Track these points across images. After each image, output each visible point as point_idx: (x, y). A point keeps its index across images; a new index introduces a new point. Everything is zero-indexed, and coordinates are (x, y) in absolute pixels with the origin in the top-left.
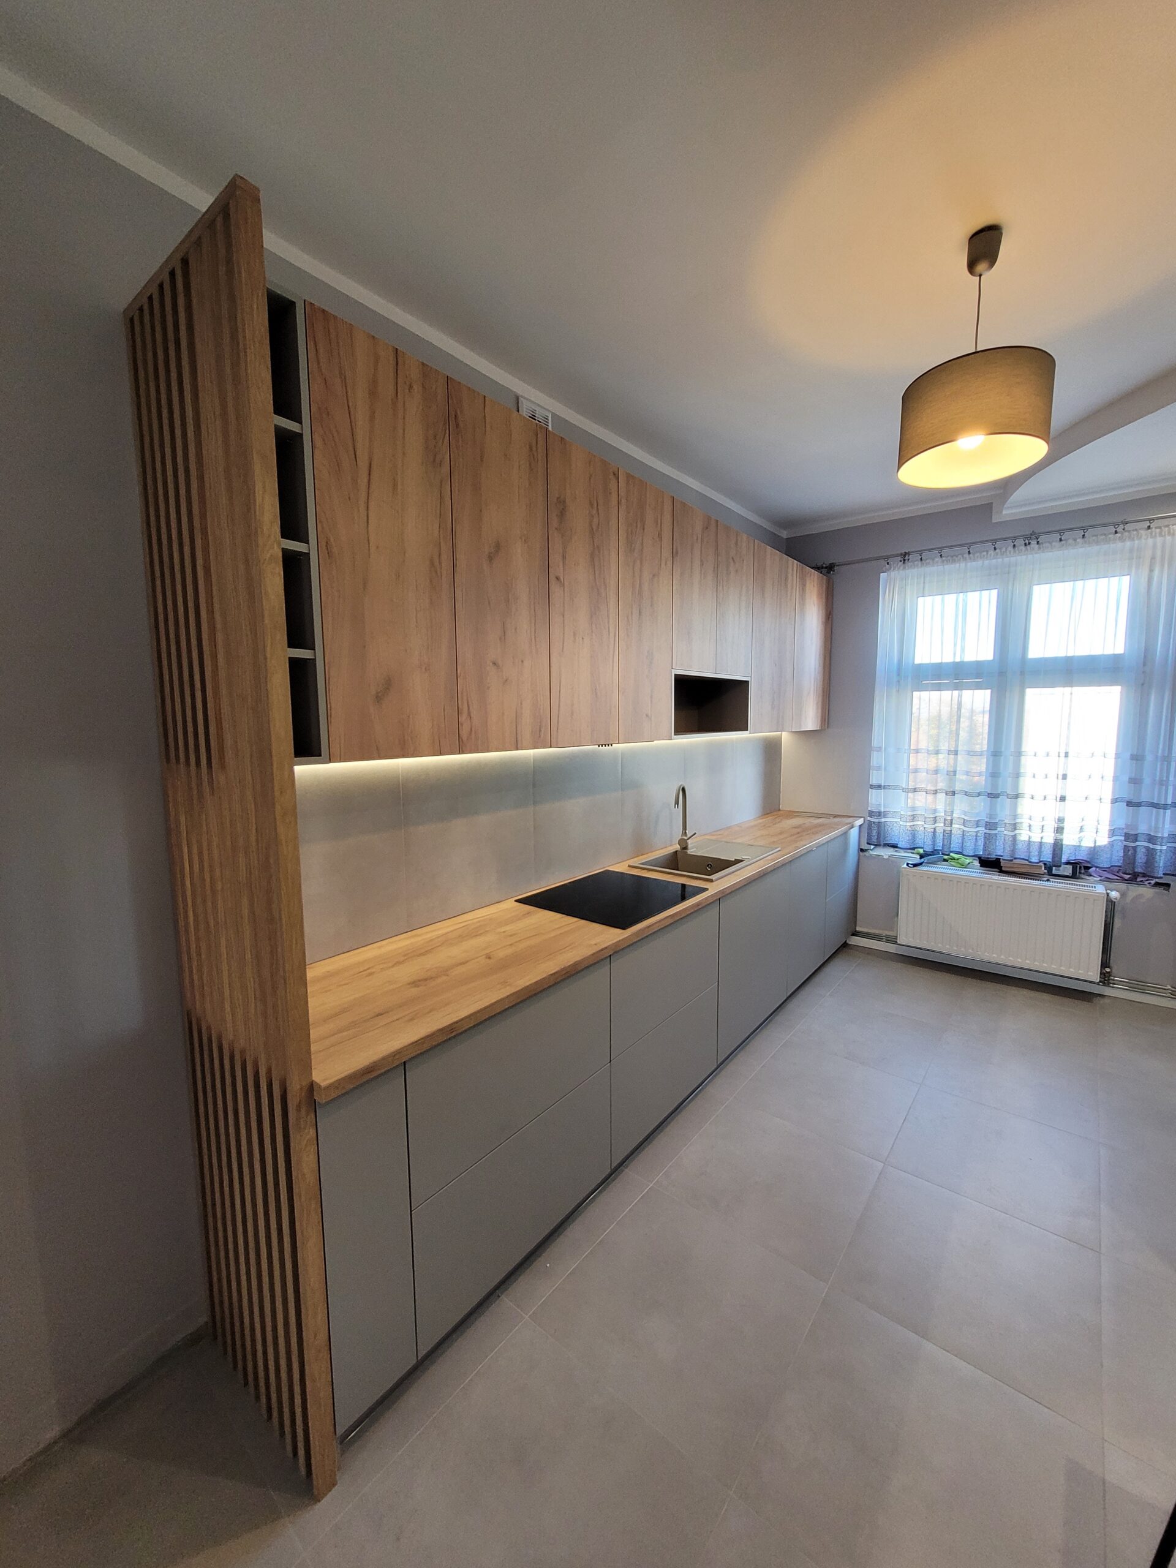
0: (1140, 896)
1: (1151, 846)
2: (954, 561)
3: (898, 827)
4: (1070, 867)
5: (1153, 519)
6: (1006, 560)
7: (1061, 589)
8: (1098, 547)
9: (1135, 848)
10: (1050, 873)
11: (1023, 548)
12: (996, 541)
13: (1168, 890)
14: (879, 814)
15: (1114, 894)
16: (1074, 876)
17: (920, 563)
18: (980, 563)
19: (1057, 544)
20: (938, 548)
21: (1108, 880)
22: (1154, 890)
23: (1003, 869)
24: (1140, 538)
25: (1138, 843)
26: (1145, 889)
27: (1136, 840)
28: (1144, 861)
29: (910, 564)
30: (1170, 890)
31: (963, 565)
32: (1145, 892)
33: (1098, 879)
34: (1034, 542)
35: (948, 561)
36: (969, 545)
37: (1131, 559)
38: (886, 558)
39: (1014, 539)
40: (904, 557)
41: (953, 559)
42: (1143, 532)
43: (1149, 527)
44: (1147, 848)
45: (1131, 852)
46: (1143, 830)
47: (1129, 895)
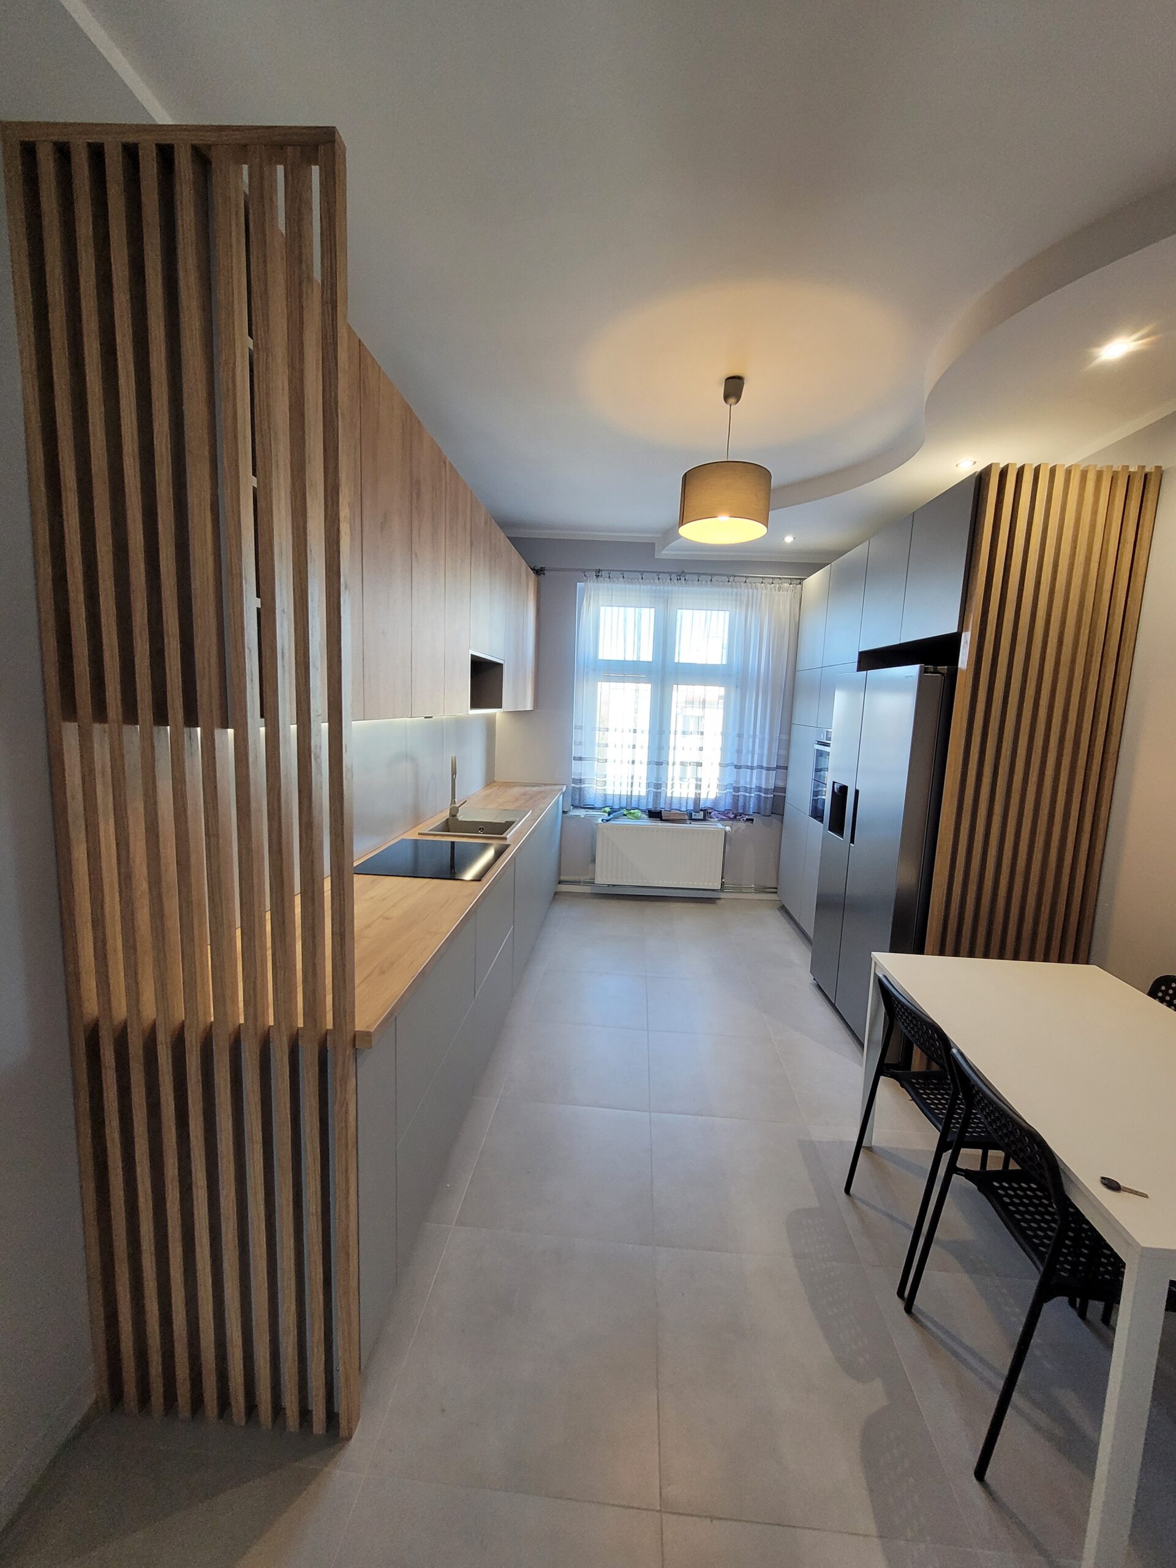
0: (740, 828)
1: (748, 794)
2: (632, 583)
3: (594, 791)
4: (702, 813)
5: (748, 577)
6: (666, 588)
7: (700, 614)
8: (719, 589)
9: (738, 796)
10: (691, 819)
11: (676, 581)
12: (660, 573)
13: (752, 823)
14: (580, 781)
15: (728, 828)
16: (704, 819)
17: (608, 579)
18: (649, 587)
19: (696, 583)
20: (621, 571)
21: (722, 819)
22: (746, 824)
23: (663, 818)
24: (741, 588)
25: (740, 793)
26: (742, 823)
27: (739, 791)
28: (742, 805)
29: (602, 579)
31: (638, 586)
32: (742, 825)
33: (716, 819)
34: (683, 579)
35: (628, 582)
36: (642, 572)
37: (736, 600)
38: (584, 571)
39: (670, 573)
40: (598, 574)
41: (632, 581)
42: (742, 584)
43: (746, 582)
44: (745, 796)
45: (736, 799)
46: (742, 784)
47: (735, 828)
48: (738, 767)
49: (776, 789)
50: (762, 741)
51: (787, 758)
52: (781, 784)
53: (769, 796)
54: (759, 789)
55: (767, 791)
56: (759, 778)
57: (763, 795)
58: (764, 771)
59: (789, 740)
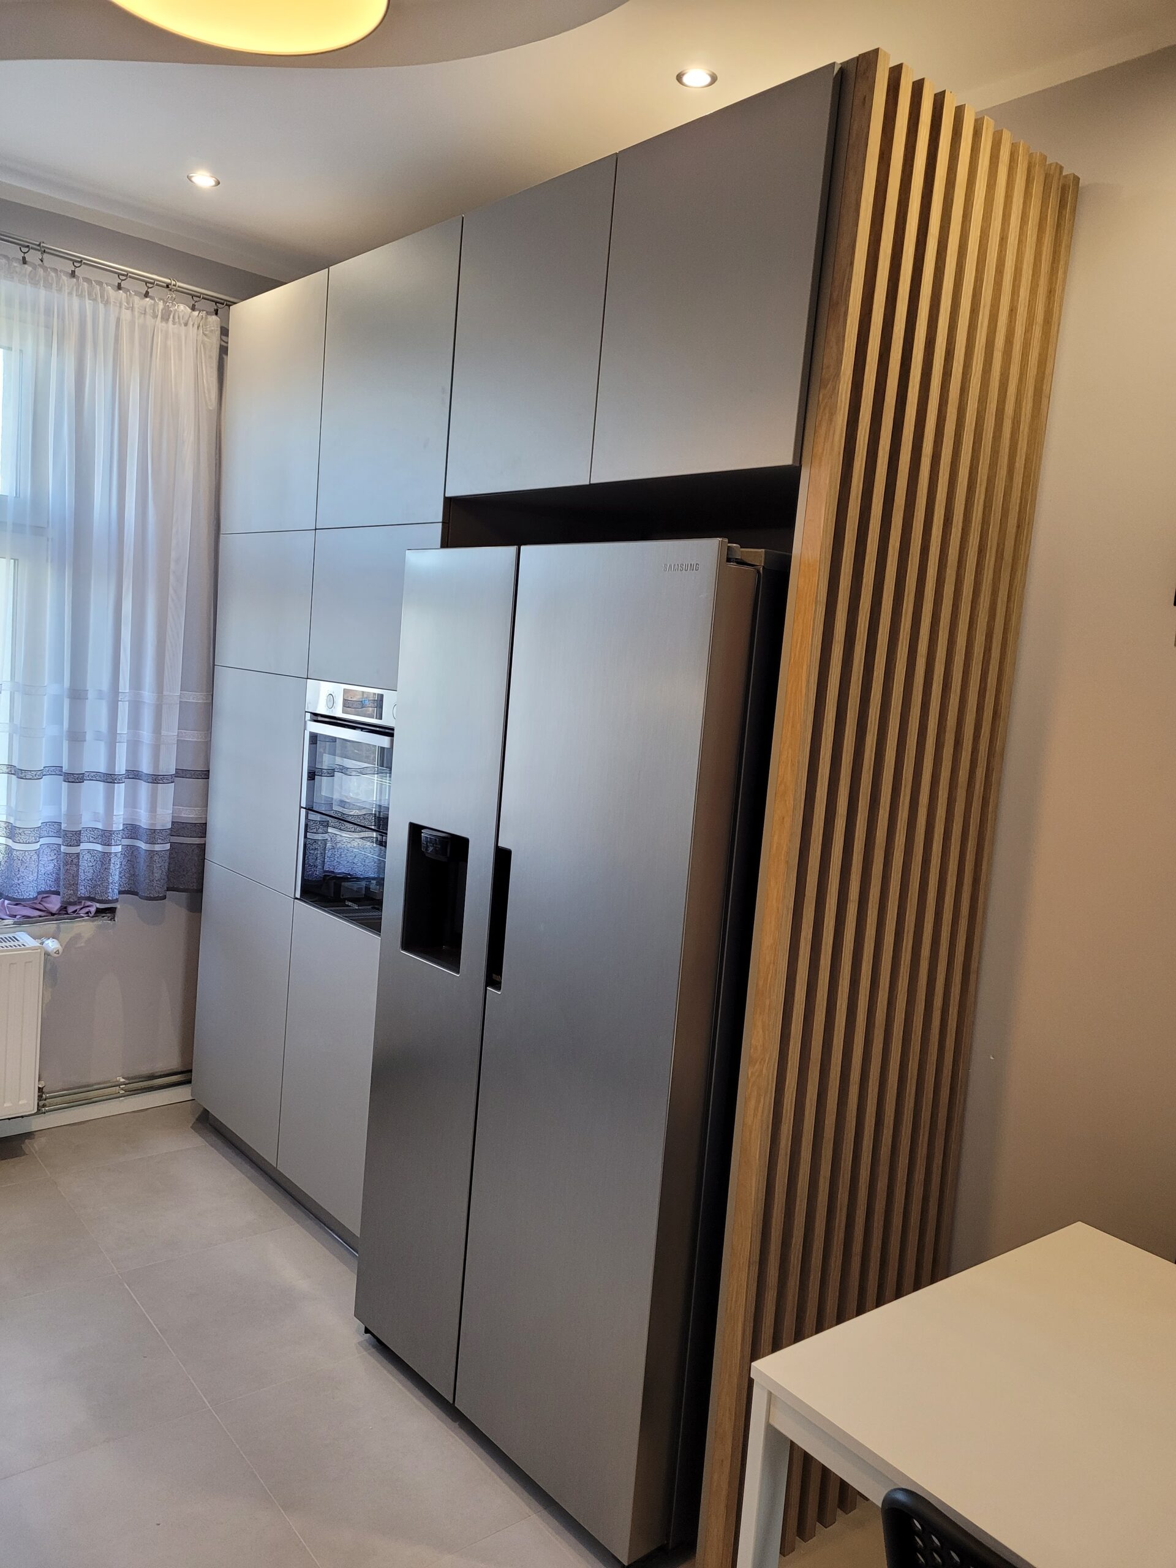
0: (78, 937)
1: (102, 848)
9: (76, 854)
13: (113, 919)
15: (52, 945)
21: (29, 918)
22: (95, 923)
24: (61, 290)
25: (81, 846)
26: (84, 923)
27: (77, 842)
28: (90, 876)
30: (116, 919)
32: (85, 928)
42: (65, 279)
43: (73, 275)
44: (93, 852)
45: (71, 862)
46: (87, 821)
47: (66, 936)
48: (75, 778)
49: (178, 827)
50: (136, 707)
51: (206, 748)
52: (189, 815)
53: (157, 848)
54: (132, 831)
55: (153, 835)
56: (132, 802)
57: (143, 846)
58: (144, 788)
59: (211, 704)
